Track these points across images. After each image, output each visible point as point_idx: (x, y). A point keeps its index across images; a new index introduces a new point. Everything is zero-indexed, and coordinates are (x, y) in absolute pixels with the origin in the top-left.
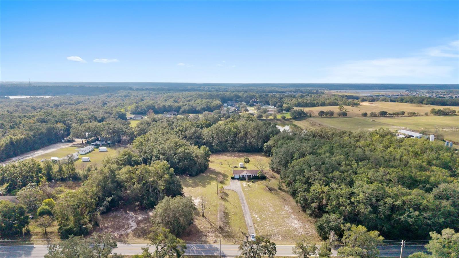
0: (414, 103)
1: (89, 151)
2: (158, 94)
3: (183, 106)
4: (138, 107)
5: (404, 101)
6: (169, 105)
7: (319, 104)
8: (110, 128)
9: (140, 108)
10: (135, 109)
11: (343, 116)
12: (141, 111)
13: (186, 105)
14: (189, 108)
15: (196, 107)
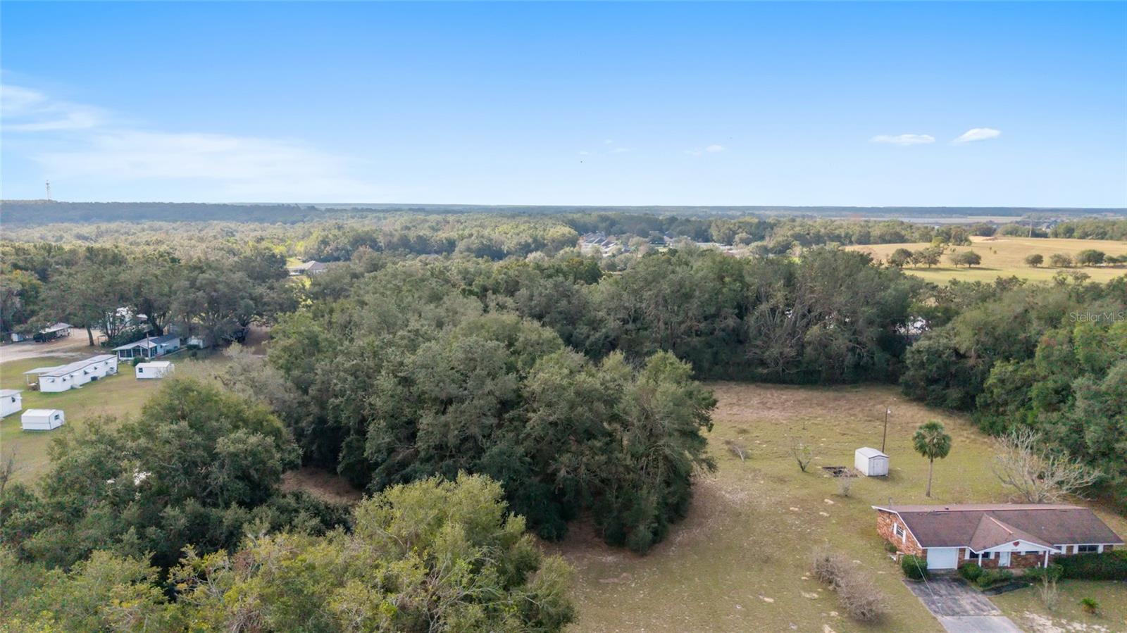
0: (1111, 238)
1: (94, 379)
2: (385, 218)
3: (462, 238)
4: (325, 242)
5: (1075, 234)
6: (419, 238)
7: (853, 239)
8: (198, 284)
9: (333, 245)
10: (316, 247)
11: (967, 265)
12: (335, 254)
13: (471, 235)
14: (482, 243)
15: (503, 243)
